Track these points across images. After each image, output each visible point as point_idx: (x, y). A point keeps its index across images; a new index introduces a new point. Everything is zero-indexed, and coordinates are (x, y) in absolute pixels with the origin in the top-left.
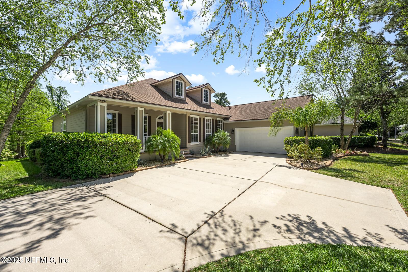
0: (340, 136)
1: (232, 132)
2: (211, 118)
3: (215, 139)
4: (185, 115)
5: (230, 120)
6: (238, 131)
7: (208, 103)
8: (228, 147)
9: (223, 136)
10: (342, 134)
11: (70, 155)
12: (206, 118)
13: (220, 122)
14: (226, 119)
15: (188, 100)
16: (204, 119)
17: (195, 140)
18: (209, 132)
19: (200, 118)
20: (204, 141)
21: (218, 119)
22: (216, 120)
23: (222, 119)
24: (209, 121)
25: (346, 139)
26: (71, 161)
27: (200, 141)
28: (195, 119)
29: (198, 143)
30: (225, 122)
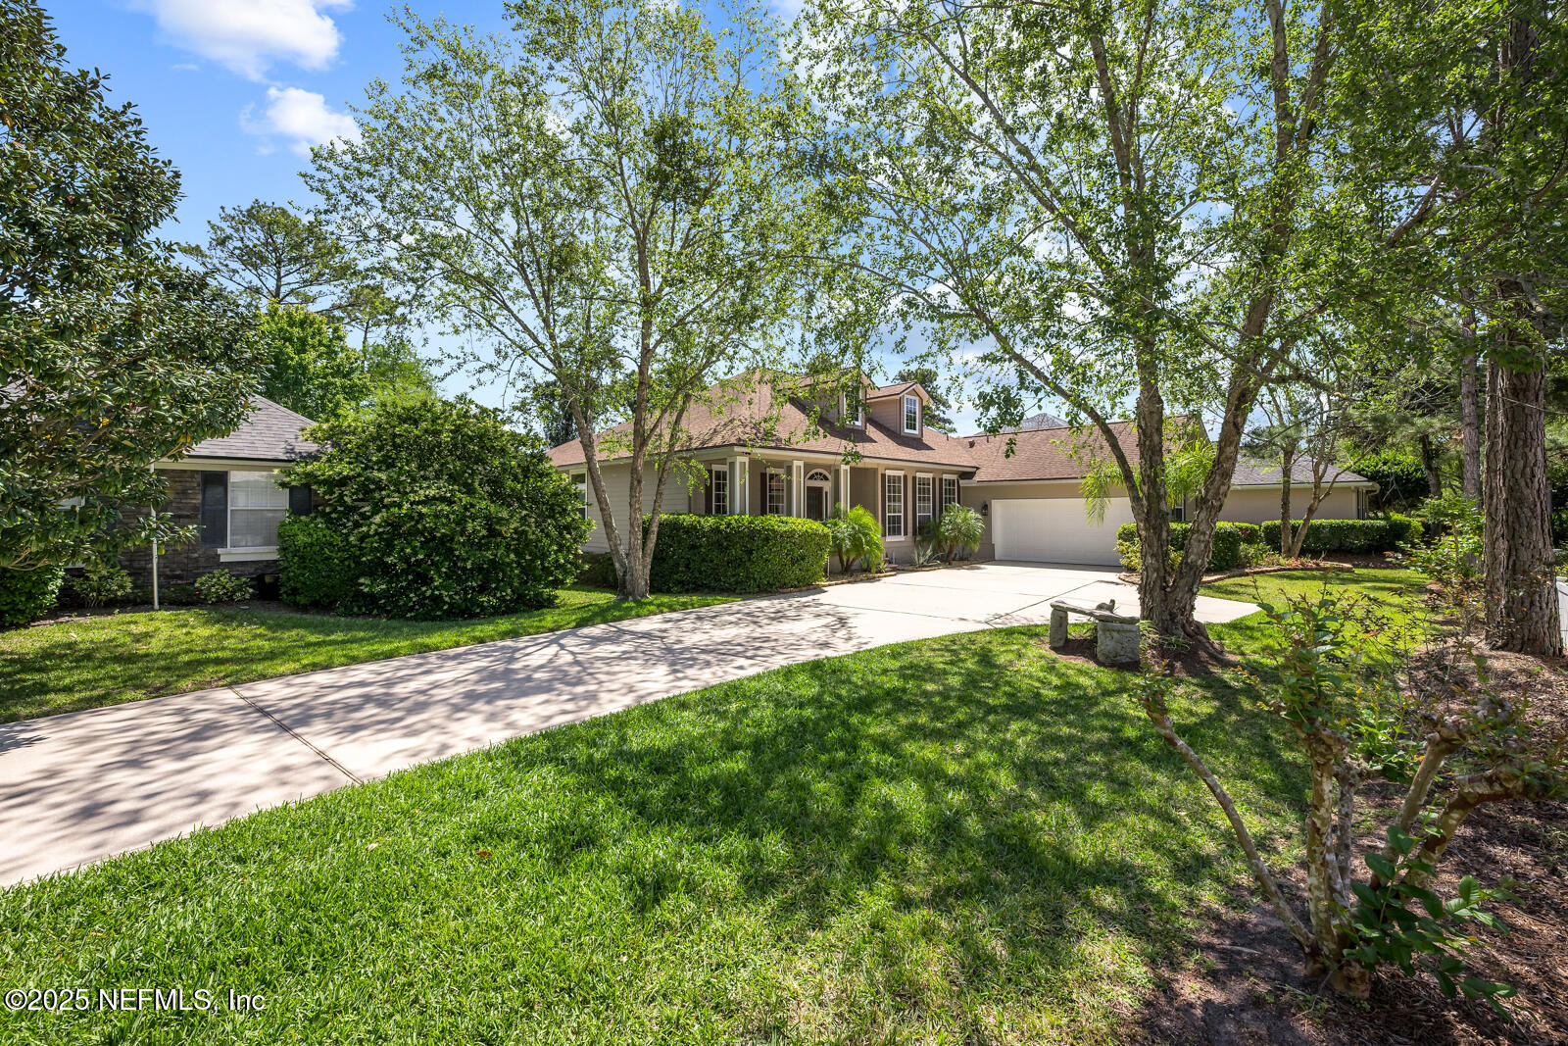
0: (1278, 522)
1: (985, 510)
2: (930, 476)
3: (946, 529)
4: (875, 470)
5: (977, 478)
6: (998, 507)
7: (916, 432)
8: (976, 548)
9: (965, 520)
10: (1285, 516)
11: (735, 552)
12: (918, 475)
13: (951, 483)
14: (967, 475)
15: (871, 431)
16: (914, 478)
17: (895, 531)
18: (926, 511)
19: (905, 477)
20: (914, 534)
21: (945, 476)
22: (941, 480)
23: (954, 477)
24: (924, 482)
25: (1295, 529)
26: (739, 563)
27: (906, 534)
28: (895, 479)
29: (901, 538)
30: (963, 483)
